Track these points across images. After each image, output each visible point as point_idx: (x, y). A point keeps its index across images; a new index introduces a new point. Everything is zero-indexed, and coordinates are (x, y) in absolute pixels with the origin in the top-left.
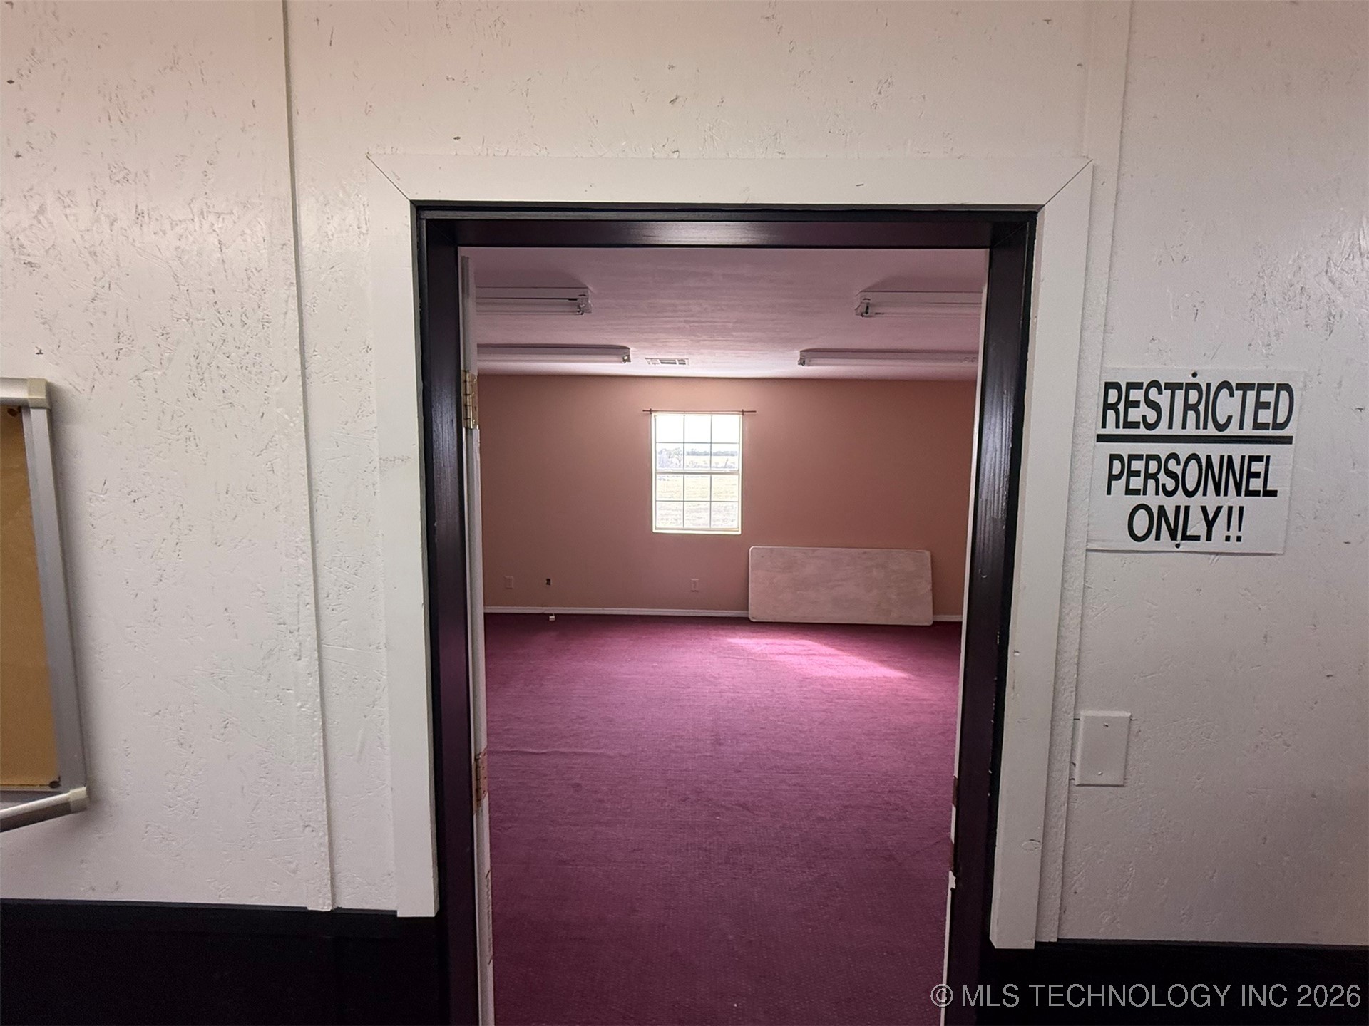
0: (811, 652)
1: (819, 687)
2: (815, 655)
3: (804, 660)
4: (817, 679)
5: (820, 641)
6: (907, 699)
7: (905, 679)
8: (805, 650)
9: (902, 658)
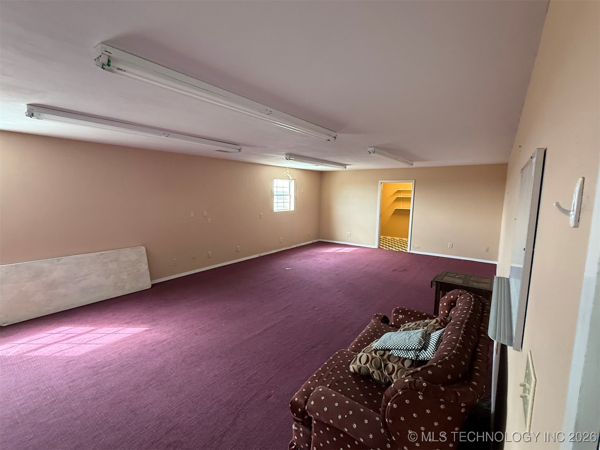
0: (69, 336)
1: (84, 364)
2: (73, 337)
3: (64, 346)
4: (80, 357)
5: (74, 324)
6: (153, 346)
7: (146, 330)
8: (63, 336)
9: (140, 316)
